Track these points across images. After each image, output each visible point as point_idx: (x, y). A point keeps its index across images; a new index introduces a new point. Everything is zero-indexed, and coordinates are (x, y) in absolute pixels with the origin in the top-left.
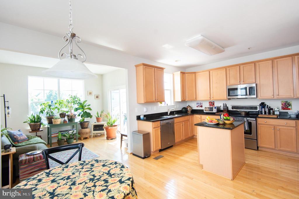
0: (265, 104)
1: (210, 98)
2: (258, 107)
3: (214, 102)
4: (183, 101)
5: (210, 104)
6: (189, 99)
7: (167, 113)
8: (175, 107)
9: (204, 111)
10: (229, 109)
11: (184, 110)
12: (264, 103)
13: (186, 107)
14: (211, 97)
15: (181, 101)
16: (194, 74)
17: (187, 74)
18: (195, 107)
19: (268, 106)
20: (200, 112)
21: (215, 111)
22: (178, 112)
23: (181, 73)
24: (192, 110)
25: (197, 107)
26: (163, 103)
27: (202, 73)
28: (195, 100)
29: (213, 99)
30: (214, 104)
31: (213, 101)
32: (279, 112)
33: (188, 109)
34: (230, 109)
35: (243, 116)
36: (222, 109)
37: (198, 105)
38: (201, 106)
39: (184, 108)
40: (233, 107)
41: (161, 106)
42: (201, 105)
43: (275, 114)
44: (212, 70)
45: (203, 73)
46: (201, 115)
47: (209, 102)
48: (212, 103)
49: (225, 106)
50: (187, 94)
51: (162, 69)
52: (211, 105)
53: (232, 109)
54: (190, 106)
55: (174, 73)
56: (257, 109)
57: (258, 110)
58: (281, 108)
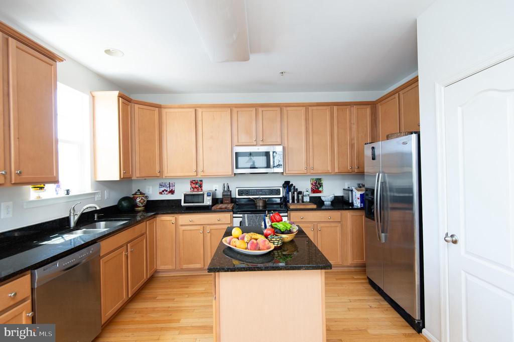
0: (290, 184)
1: (196, 171)
2: (281, 189)
3: (201, 181)
4: (126, 179)
5: (193, 186)
6: (143, 175)
7: (67, 219)
8: (98, 197)
9: (183, 204)
10: (233, 196)
11: (125, 204)
12: (289, 182)
13: (132, 196)
14: (200, 169)
15: (118, 179)
16: (157, 109)
17: (137, 106)
18: (154, 193)
19: (294, 187)
20: (173, 207)
21: (208, 201)
22: (107, 214)
23: (120, 96)
24: (148, 201)
25: (161, 193)
26: (49, 187)
27: (176, 110)
28: (159, 176)
29: (202, 174)
30: (201, 186)
31: (198, 179)
32: (310, 197)
33: (138, 200)
34: (235, 195)
35: (261, 208)
36: (219, 195)
37: (163, 189)
38: (172, 192)
39: (125, 199)
40: (241, 193)
41: (39, 201)
42: (171, 188)
43: (305, 201)
44: (202, 106)
45: (180, 110)
46: (176, 216)
47: (192, 182)
48: (197, 183)
49: (226, 189)
50: (137, 158)
51: (50, 57)
52: (196, 188)
53: (239, 195)
54: (141, 193)
55: (95, 94)
56: (280, 194)
57: (281, 196)
58: (310, 191)
